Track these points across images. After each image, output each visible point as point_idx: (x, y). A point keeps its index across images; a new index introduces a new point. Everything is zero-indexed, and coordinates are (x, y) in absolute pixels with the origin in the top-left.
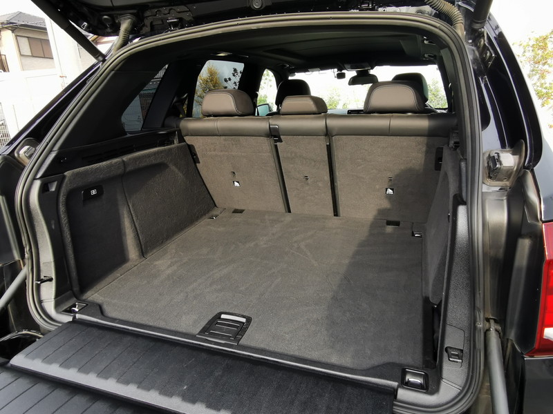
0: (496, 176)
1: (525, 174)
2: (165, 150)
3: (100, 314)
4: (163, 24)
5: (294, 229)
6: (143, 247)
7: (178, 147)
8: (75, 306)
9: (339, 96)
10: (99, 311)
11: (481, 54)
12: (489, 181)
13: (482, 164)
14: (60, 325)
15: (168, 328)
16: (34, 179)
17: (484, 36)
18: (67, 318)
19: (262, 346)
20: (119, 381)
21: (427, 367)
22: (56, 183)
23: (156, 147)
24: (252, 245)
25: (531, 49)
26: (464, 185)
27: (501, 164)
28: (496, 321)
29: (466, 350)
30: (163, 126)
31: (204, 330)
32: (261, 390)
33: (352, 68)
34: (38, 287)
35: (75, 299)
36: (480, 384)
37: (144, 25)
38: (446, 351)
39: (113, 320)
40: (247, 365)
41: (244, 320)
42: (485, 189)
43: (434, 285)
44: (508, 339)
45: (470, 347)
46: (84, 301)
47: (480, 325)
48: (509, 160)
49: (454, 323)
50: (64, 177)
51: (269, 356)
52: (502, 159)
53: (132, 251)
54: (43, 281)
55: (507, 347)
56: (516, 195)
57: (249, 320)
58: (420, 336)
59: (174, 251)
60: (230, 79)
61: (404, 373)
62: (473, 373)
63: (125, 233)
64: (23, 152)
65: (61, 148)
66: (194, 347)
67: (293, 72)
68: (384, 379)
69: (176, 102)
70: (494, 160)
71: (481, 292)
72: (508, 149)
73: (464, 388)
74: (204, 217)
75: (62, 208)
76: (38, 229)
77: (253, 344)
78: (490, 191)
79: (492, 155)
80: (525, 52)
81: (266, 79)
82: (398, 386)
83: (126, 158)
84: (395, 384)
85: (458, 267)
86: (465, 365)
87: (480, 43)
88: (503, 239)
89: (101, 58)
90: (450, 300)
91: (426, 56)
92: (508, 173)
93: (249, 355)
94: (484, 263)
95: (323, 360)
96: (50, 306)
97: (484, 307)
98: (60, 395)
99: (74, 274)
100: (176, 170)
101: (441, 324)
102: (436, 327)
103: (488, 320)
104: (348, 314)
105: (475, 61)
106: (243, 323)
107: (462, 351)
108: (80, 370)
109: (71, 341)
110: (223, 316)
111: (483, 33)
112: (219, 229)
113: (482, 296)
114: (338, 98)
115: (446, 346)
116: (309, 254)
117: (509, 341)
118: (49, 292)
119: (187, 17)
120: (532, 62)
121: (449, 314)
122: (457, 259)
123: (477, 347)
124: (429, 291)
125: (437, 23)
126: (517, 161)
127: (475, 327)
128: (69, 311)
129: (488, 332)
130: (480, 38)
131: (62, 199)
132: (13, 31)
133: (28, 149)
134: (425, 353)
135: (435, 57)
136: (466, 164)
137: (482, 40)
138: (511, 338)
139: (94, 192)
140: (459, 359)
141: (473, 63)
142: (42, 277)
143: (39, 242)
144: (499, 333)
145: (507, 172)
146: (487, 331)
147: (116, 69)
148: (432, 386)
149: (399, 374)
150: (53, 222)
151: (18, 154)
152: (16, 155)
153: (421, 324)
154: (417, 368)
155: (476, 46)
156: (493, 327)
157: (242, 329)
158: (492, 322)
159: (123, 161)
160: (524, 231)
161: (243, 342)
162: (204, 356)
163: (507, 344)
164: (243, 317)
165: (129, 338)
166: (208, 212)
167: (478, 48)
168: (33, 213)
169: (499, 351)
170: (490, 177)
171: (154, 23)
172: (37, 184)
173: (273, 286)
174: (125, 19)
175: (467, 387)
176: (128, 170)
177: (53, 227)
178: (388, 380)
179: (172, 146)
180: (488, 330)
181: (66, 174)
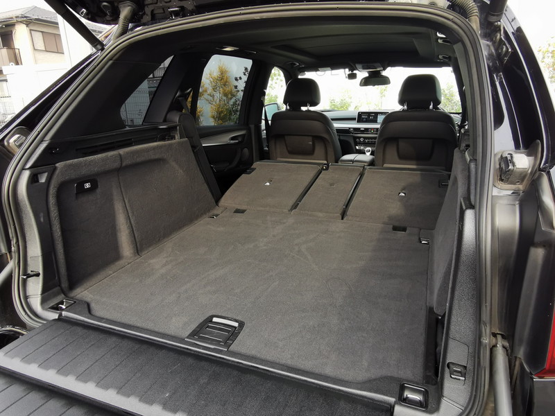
0: (508, 178)
1: (540, 177)
2: (165, 146)
3: (87, 312)
4: (164, 12)
5: (297, 231)
6: (138, 245)
7: (179, 143)
8: (62, 303)
9: (351, 98)
10: (87, 310)
11: (496, 50)
12: (501, 184)
13: (493, 165)
14: (45, 322)
15: (156, 330)
16: (23, 169)
17: (500, 30)
18: (53, 316)
19: (253, 353)
20: (98, 384)
21: (427, 382)
22: (46, 175)
23: (156, 141)
24: (251, 246)
25: (550, 55)
26: (472, 187)
27: (514, 165)
28: (503, 337)
29: (470, 367)
30: (165, 121)
31: (194, 334)
32: (247, 401)
33: (364, 68)
34: (25, 281)
35: (63, 296)
36: (484, 404)
37: (144, 14)
38: (448, 367)
39: (100, 319)
40: (235, 373)
41: (236, 324)
42: (495, 192)
43: (439, 295)
44: (516, 357)
45: (474, 363)
46: (72, 298)
47: (486, 340)
48: (523, 162)
49: (458, 336)
50: (55, 169)
51: (259, 364)
52: (515, 160)
53: (126, 248)
54: (29, 276)
55: (515, 366)
56: (530, 200)
57: (242, 324)
58: (421, 349)
59: (170, 249)
60: (240, 78)
61: (403, 388)
62: (476, 392)
63: (120, 229)
64: (13, 141)
65: (53, 138)
66: (181, 351)
67: (303, 70)
68: (380, 393)
69: (179, 97)
70: (506, 161)
71: (488, 304)
72: (522, 149)
73: (466, 408)
74: (205, 216)
75: (52, 200)
76: (25, 221)
77: (243, 351)
78: (501, 194)
79: (504, 156)
80: (544, 58)
81: (277, 79)
82: (395, 403)
83: (122, 151)
84: (392, 400)
85: (463, 276)
86: (469, 382)
87: (496, 37)
88: (514, 248)
89: (99, 47)
90: (454, 312)
91: (440, 57)
92: (522, 176)
93: (238, 363)
94: (492, 273)
95: (317, 371)
96: (36, 302)
97: (491, 321)
98: (35, 398)
99: (63, 270)
100: (176, 167)
101: (444, 338)
102: (438, 340)
103: (495, 335)
104: (346, 322)
105: (490, 56)
106: (235, 328)
107: (465, 367)
108: (59, 372)
109: (54, 340)
110: (215, 320)
111: (499, 27)
112: (218, 229)
113: (488, 308)
114: (350, 101)
115: (448, 362)
116: (309, 257)
117: (518, 359)
118: (35, 287)
119: (189, 5)
120: (551, 69)
121: (452, 327)
122: (462, 268)
123: (482, 363)
124: (434, 301)
125: (451, 15)
126: (532, 162)
127: (480, 342)
128: (56, 308)
129: (495, 349)
130: (497, 32)
131: (52, 191)
132: (27, 25)
133: (19, 138)
134: (426, 367)
135: (450, 58)
136: (476, 165)
137: (499, 35)
138: (519, 356)
139: (87, 185)
140: (462, 376)
141: (488, 59)
142: (29, 272)
143: (27, 235)
144: (507, 351)
145: (521, 174)
146: (493, 348)
147: (114, 58)
148: (432, 404)
149: (397, 389)
150: (42, 215)
151: (8, 143)
152: (6, 143)
153: (424, 335)
154: (417, 384)
155: (491, 40)
156: (500, 343)
157: (233, 334)
158: (499, 337)
159: (120, 155)
160: (537, 239)
161: (233, 348)
162: (190, 361)
163: (515, 362)
164: (236, 321)
165: (114, 339)
166: (209, 211)
167: (494, 43)
168: (21, 204)
169: (506, 370)
170: (501, 180)
171: (155, 12)
172: (26, 174)
173: (269, 290)
174: (125, 7)
175: (470, 407)
176: (124, 164)
177: (42, 220)
178: (384, 395)
179: (173, 141)
180: (495, 346)
181: (57, 165)
